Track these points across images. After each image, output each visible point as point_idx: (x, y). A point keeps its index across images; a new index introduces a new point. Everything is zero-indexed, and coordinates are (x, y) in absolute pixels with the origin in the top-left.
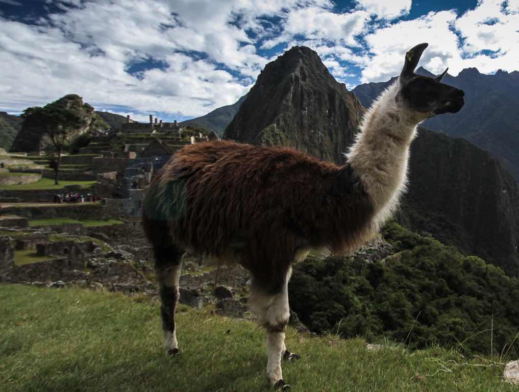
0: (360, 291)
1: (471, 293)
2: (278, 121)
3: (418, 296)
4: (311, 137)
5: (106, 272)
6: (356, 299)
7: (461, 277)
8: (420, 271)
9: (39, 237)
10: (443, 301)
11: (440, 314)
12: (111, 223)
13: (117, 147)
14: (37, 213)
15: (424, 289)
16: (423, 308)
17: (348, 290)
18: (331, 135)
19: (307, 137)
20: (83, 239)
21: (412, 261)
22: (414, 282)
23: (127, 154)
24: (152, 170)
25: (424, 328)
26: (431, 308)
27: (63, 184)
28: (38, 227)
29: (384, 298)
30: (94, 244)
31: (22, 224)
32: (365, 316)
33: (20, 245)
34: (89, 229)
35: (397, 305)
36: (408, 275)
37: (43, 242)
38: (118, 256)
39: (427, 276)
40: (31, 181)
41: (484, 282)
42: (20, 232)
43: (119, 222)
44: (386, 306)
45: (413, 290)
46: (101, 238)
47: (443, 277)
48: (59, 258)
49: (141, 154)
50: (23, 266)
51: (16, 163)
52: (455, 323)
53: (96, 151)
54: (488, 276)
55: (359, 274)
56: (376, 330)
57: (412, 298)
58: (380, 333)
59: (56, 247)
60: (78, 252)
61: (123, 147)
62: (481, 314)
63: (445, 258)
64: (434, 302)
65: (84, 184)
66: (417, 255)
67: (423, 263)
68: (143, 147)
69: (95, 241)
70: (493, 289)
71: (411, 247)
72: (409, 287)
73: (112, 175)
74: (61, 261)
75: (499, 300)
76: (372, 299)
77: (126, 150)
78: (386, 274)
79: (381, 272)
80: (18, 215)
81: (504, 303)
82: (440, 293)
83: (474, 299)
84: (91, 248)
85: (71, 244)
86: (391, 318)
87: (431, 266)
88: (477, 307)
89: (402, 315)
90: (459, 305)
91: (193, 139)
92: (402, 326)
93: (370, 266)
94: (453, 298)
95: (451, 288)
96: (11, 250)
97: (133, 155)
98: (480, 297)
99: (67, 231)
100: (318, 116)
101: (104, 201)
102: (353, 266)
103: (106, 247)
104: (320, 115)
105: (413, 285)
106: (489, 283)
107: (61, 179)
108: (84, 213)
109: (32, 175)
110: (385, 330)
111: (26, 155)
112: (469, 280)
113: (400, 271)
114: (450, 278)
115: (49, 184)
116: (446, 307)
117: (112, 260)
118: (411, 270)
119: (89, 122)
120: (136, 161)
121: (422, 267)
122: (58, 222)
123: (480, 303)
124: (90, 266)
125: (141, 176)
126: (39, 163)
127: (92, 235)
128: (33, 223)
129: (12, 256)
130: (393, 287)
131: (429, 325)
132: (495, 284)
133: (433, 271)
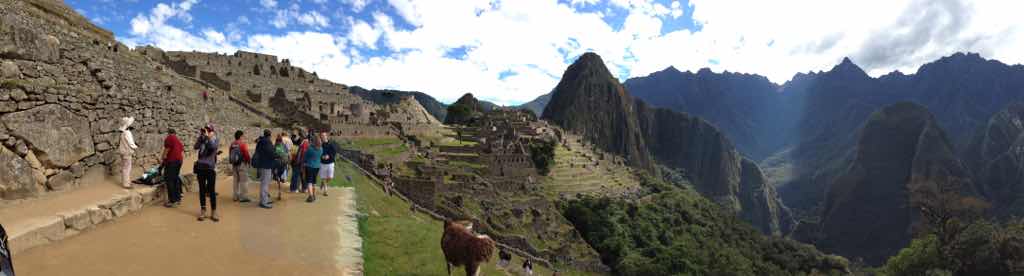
0: (622, 221)
1: (697, 222)
2: (575, 105)
3: (661, 225)
4: (595, 116)
6: (619, 226)
7: (691, 212)
10: (679, 228)
11: (675, 237)
12: (483, 166)
13: (487, 124)
14: (453, 158)
15: (666, 220)
17: (613, 219)
18: (608, 113)
19: (593, 116)
20: (470, 174)
21: (659, 201)
22: (659, 216)
23: (492, 128)
24: (503, 137)
25: (663, 247)
26: (669, 234)
27: (464, 143)
28: (453, 165)
31: (447, 163)
33: (446, 174)
35: (645, 230)
36: (656, 211)
37: (454, 173)
38: (485, 185)
39: (668, 212)
40: (451, 141)
42: (445, 167)
43: (487, 166)
44: (638, 232)
45: (658, 221)
46: (478, 174)
48: (460, 182)
49: (498, 128)
50: (447, 184)
51: (446, 131)
53: (477, 125)
54: (710, 210)
55: (622, 209)
57: (657, 226)
59: (460, 177)
60: (468, 180)
61: (490, 124)
64: (671, 229)
65: (472, 144)
66: (663, 197)
68: (499, 123)
69: (476, 176)
71: (659, 191)
72: (655, 219)
75: (717, 226)
76: (630, 226)
77: (491, 126)
78: (640, 210)
79: (636, 208)
80: (446, 158)
82: (676, 223)
83: (699, 227)
84: (474, 178)
85: (465, 176)
89: (649, 237)
90: (688, 231)
91: (524, 118)
92: (648, 245)
93: (630, 205)
94: (684, 227)
95: (684, 220)
96: (443, 176)
97: (495, 129)
98: (704, 225)
99: (464, 168)
101: (479, 154)
102: (618, 204)
103: (480, 179)
104: (602, 100)
105: (658, 218)
107: (463, 141)
108: (472, 160)
109: (451, 138)
113: (650, 208)
114: (684, 214)
115: (458, 143)
116: (680, 233)
117: (483, 187)
118: (657, 207)
120: (496, 132)
121: (665, 206)
122: (461, 163)
123: (703, 229)
124: (473, 189)
125: (498, 141)
127: (475, 172)
128: (451, 163)
129: (443, 178)
130: (644, 219)
132: (715, 216)
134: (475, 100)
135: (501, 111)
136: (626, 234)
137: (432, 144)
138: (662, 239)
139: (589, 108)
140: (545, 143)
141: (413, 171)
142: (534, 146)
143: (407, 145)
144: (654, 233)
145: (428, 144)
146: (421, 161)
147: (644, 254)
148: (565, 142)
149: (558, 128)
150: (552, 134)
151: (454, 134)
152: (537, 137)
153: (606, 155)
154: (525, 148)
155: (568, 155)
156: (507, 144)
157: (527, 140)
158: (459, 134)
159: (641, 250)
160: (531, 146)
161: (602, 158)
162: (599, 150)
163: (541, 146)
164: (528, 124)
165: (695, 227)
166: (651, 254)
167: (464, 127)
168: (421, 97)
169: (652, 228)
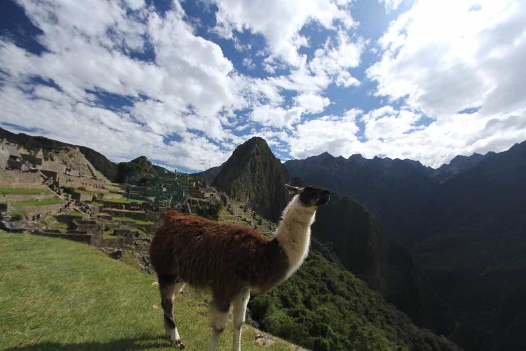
1: (342, 294)
2: (241, 177)
3: (307, 291)
5: (141, 248)
7: (337, 283)
8: (310, 275)
9: (115, 226)
10: (323, 296)
11: (320, 304)
12: (149, 223)
13: (158, 185)
14: (117, 214)
15: (312, 286)
16: (309, 298)
18: (269, 187)
19: (255, 188)
20: (134, 230)
22: (306, 282)
23: (162, 189)
24: (172, 198)
25: (307, 310)
26: (314, 299)
27: (131, 201)
28: (116, 221)
29: (285, 288)
30: (139, 233)
31: (109, 218)
32: (273, 296)
33: (107, 229)
34: (138, 225)
35: (292, 293)
37: (116, 229)
39: (314, 279)
40: (118, 198)
41: (351, 289)
42: (108, 223)
43: (152, 223)
44: (286, 293)
45: (304, 286)
46: (142, 230)
47: (325, 281)
48: (122, 237)
49: (168, 189)
50: (106, 240)
51: (113, 188)
52: (324, 311)
53: (148, 186)
54: (355, 286)
56: (278, 306)
57: (302, 290)
58: (280, 308)
59: (122, 232)
60: (131, 236)
61: (161, 185)
62: (347, 309)
63: (328, 269)
64: (317, 296)
65: (140, 202)
67: (313, 271)
68: (170, 185)
69: (140, 232)
70: (358, 295)
72: (302, 284)
73: (152, 199)
74: (122, 239)
75: (361, 302)
77: (162, 186)
80: (109, 214)
81: (364, 305)
82: (322, 291)
84: (137, 235)
85: (128, 231)
86: (288, 301)
87: (318, 273)
88: (345, 305)
89: (295, 300)
90: (333, 301)
91: (194, 183)
92: (294, 307)
94: (329, 295)
95: (329, 289)
96: (102, 231)
97: (164, 190)
98: (348, 298)
99: (129, 225)
100: (263, 176)
101: (147, 212)
103: (143, 235)
105: (305, 283)
106: (355, 290)
107: (130, 198)
109: (119, 195)
110: (284, 307)
111: (118, 185)
112: (342, 286)
114: (329, 284)
115: (125, 200)
116: (324, 301)
118: (305, 273)
119: (148, 170)
120: (165, 192)
121: (312, 273)
122: (125, 219)
123: (347, 302)
124: (135, 244)
125: (166, 201)
126: (123, 189)
127: (140, 229)
128: (114, 219)
129: (102, 233)
131: (311, 309)
133: (319, 276)
134: (149, 163)
135: (170, 174)
136: (275, 294)
137: (94, 199)
138: (307, 303)
139: (253, 181)
140: (211, 205)
141: (65, 226)
142: (201, 208)
143: (62, 197)
144: (300, 296)
145: (90, 199)
146: (77, 214)
147: (289, 314)
148: (230, 207)
149: (225, 194)
150: (218, 198)
151: (123, 191)
152: (205, 200)
153: (264, 221)
154: (192, 208)
155: (231, 218)
156: (175, 204)
157: (194, 202)
158: (128, 191)
159: (287, 309)
160: (197, 207)
161: (260, 223)
162: (258, 217)
163: (208, 208)
164: (197, 188)
165: (341, 299)
166: (295, 315)
167: (134, 186)
168: (87, 152)
169: (298, 291)
